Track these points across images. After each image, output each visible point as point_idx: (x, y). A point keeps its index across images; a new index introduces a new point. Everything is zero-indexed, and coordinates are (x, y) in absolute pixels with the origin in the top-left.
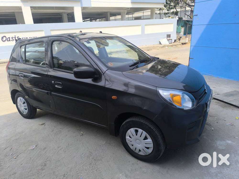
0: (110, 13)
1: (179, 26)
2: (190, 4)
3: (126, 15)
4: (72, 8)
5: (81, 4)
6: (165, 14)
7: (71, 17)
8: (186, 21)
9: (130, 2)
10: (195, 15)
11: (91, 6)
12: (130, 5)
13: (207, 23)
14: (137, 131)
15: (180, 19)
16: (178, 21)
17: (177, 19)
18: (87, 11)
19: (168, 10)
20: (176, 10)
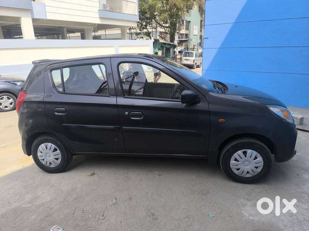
0: (67, 29)
1: (155, 49)
2: (163, 25)
3: (93, 32)
4: (18, 19)
5: (31, 14)
6: (137, 34)
7: (6, 30)
8: (163, 43)
9: (98, 17)
10: (205, 38)
11: (45, 18)
12: (98, 21)
13: (219, 47)
14: (245, 153)
15: (156, 41)
16: (154, 43)
17: (153, 40)
18: (40, 24)
19: (140, 30)
20: (148, 31)
